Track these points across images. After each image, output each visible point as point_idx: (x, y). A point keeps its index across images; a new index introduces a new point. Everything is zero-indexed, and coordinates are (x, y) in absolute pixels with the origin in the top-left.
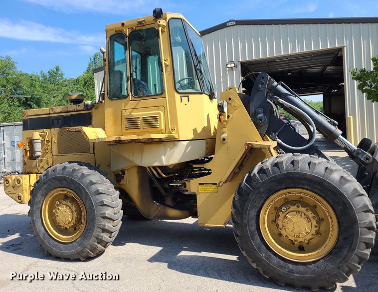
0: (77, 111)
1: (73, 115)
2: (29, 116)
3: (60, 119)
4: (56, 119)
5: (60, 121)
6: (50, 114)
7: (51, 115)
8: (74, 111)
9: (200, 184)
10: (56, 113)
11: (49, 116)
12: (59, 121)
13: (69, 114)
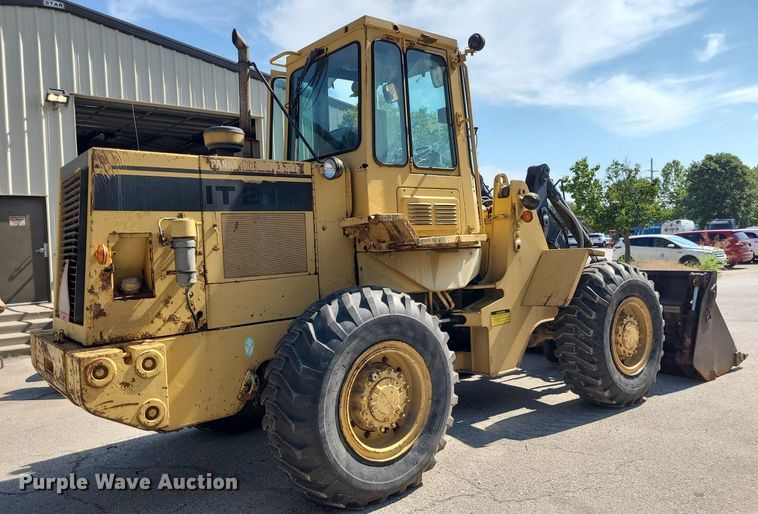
0: (278, 175)
1: (270, 182)
2: (123, 168)
3: (233, 189)
4: (218, 188)
5: (233, 196)
6: (200, 172)
7: (204, 176)
8: (272, 175)
9: (493, 313)
10: (221, 173)
11: (196, 176)
12: (230, 192)
13: (259, 179)
